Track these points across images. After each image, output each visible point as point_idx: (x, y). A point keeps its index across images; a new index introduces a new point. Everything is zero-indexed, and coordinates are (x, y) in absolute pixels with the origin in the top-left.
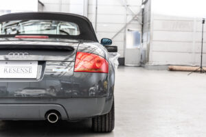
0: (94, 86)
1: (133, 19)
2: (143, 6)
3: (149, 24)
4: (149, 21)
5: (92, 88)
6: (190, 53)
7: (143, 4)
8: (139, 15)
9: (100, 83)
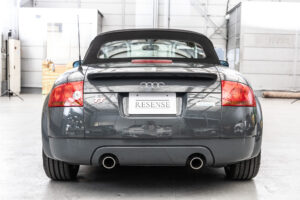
0: (241, 122)
1: (216, 33)
2: (228, 17)
3: (239, 40)
4: (238, 35)
5: (239, 125)
6: (290, 75)
7: (228, 13)
8: (222, 27)
9: (248, 117)
